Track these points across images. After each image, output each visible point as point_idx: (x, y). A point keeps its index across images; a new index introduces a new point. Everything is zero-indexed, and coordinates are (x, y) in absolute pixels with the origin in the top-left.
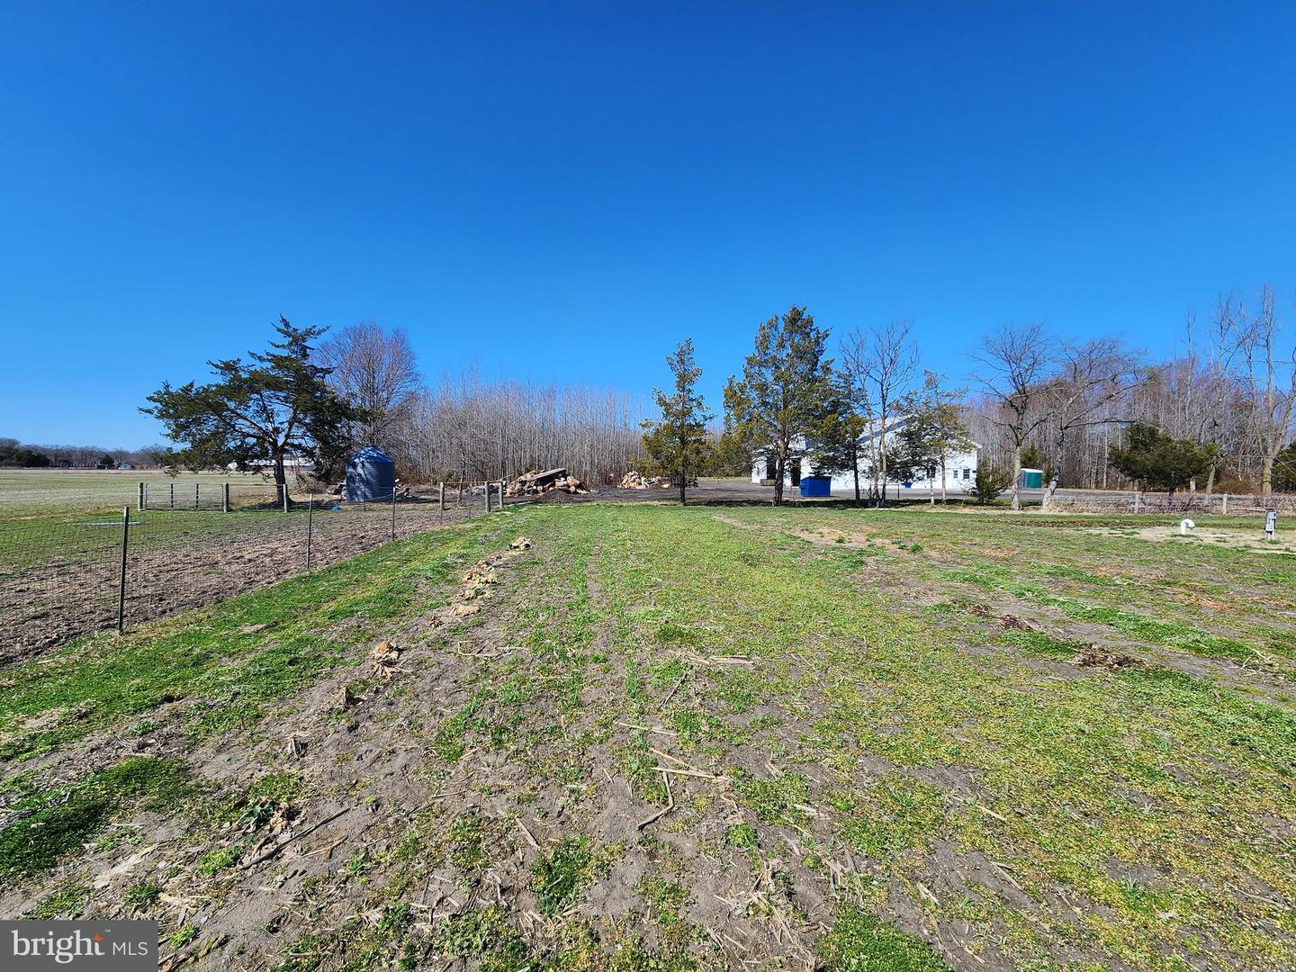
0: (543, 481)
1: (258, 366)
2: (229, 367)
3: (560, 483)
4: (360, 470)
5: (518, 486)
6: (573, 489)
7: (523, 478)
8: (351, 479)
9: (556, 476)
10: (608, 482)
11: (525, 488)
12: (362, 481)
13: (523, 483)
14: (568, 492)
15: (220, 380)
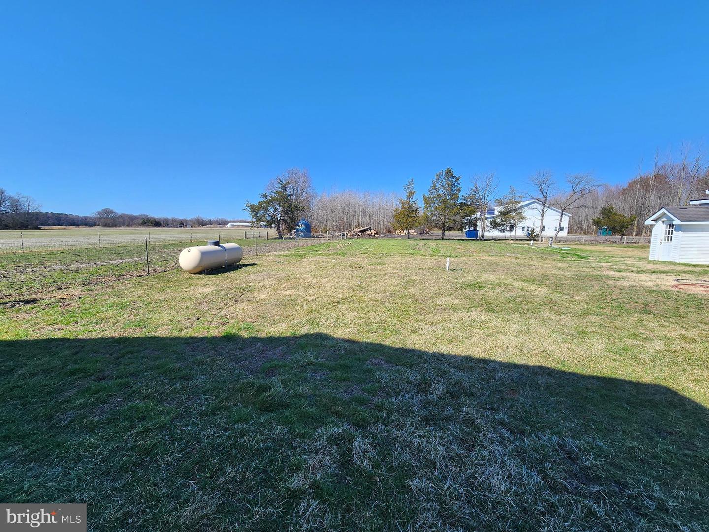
0: (362, 231)
1: (274, 195)
2: (265, 196)
3: (368, 232)
4: (301, 227)
5: (352, 233)
6: (373, 235)
7: (354, 230)
8: (298, 230)
9: (367, 229)
10: (390, 232)
11: (355, 234)
12: (301, 231)
13: (354, 232)
14: (371, 236)
15: (262, 200)
